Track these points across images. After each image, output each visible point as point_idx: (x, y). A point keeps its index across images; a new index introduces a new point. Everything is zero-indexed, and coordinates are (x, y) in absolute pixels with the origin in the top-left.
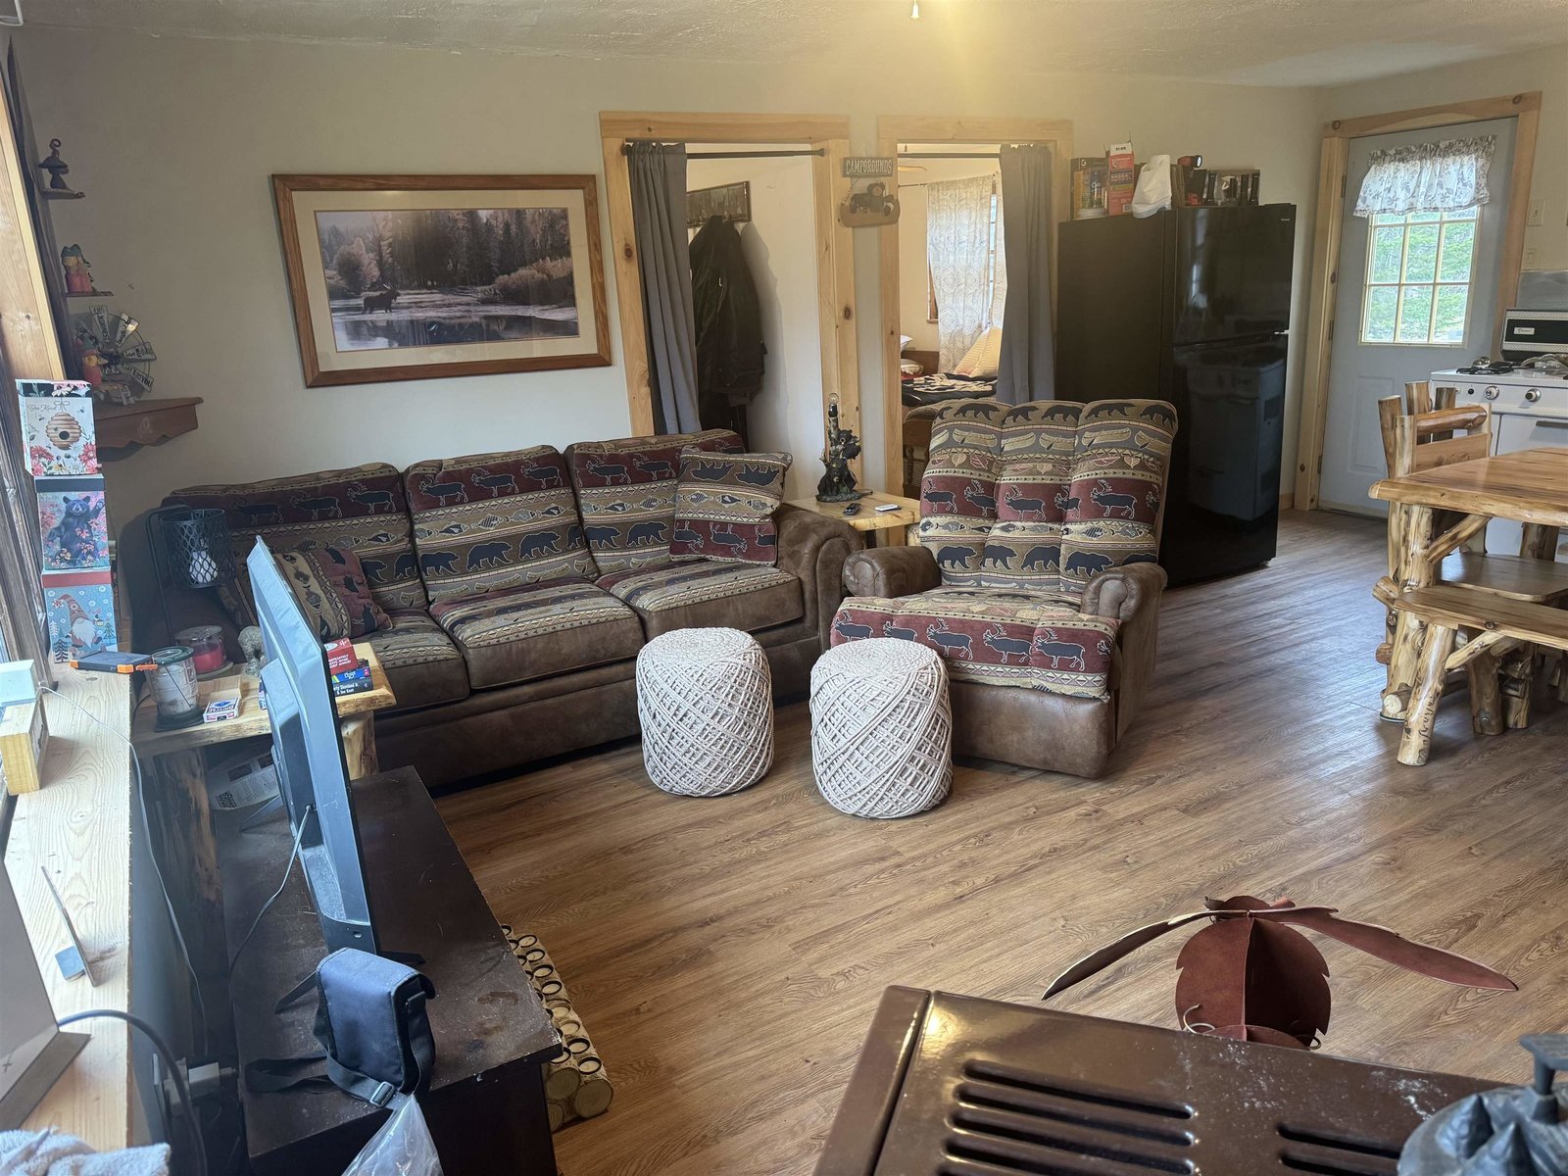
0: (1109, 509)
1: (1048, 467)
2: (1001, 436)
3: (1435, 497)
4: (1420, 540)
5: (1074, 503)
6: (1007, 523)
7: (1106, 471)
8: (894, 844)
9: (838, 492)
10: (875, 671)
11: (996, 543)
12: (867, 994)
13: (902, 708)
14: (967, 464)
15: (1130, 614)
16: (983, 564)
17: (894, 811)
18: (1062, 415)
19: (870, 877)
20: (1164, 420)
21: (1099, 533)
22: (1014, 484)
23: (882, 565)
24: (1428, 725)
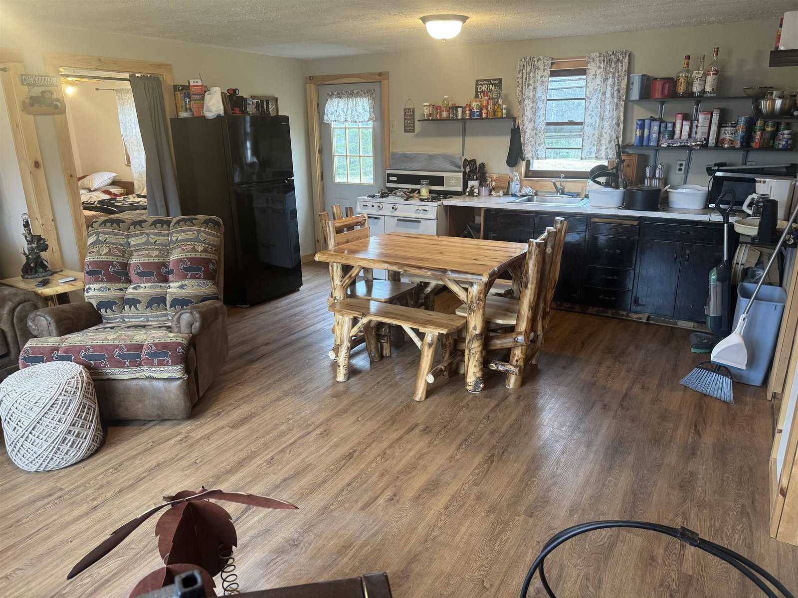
0: (189, 274)
1: (156, 253)
2: (128, 237)
3: (339, 259)
4: (338, 278)
5: (171, 272)
6: (137, 285)
7: (186, 254)
8: (59, 484)
9: (36, 272)
10: (37, 385)
11: (130, 297)
12: (20, 585)
13: (58, 404)
14: (109, 253)
15: (197, 330)
16: (124, 309)
17: (61, 464)
18: (161, 225)
19: (39, 509)
20: (214, 227)
21: (185, 287)
22: (138, 263)
23: (52, 318)
24: (346, 362)
